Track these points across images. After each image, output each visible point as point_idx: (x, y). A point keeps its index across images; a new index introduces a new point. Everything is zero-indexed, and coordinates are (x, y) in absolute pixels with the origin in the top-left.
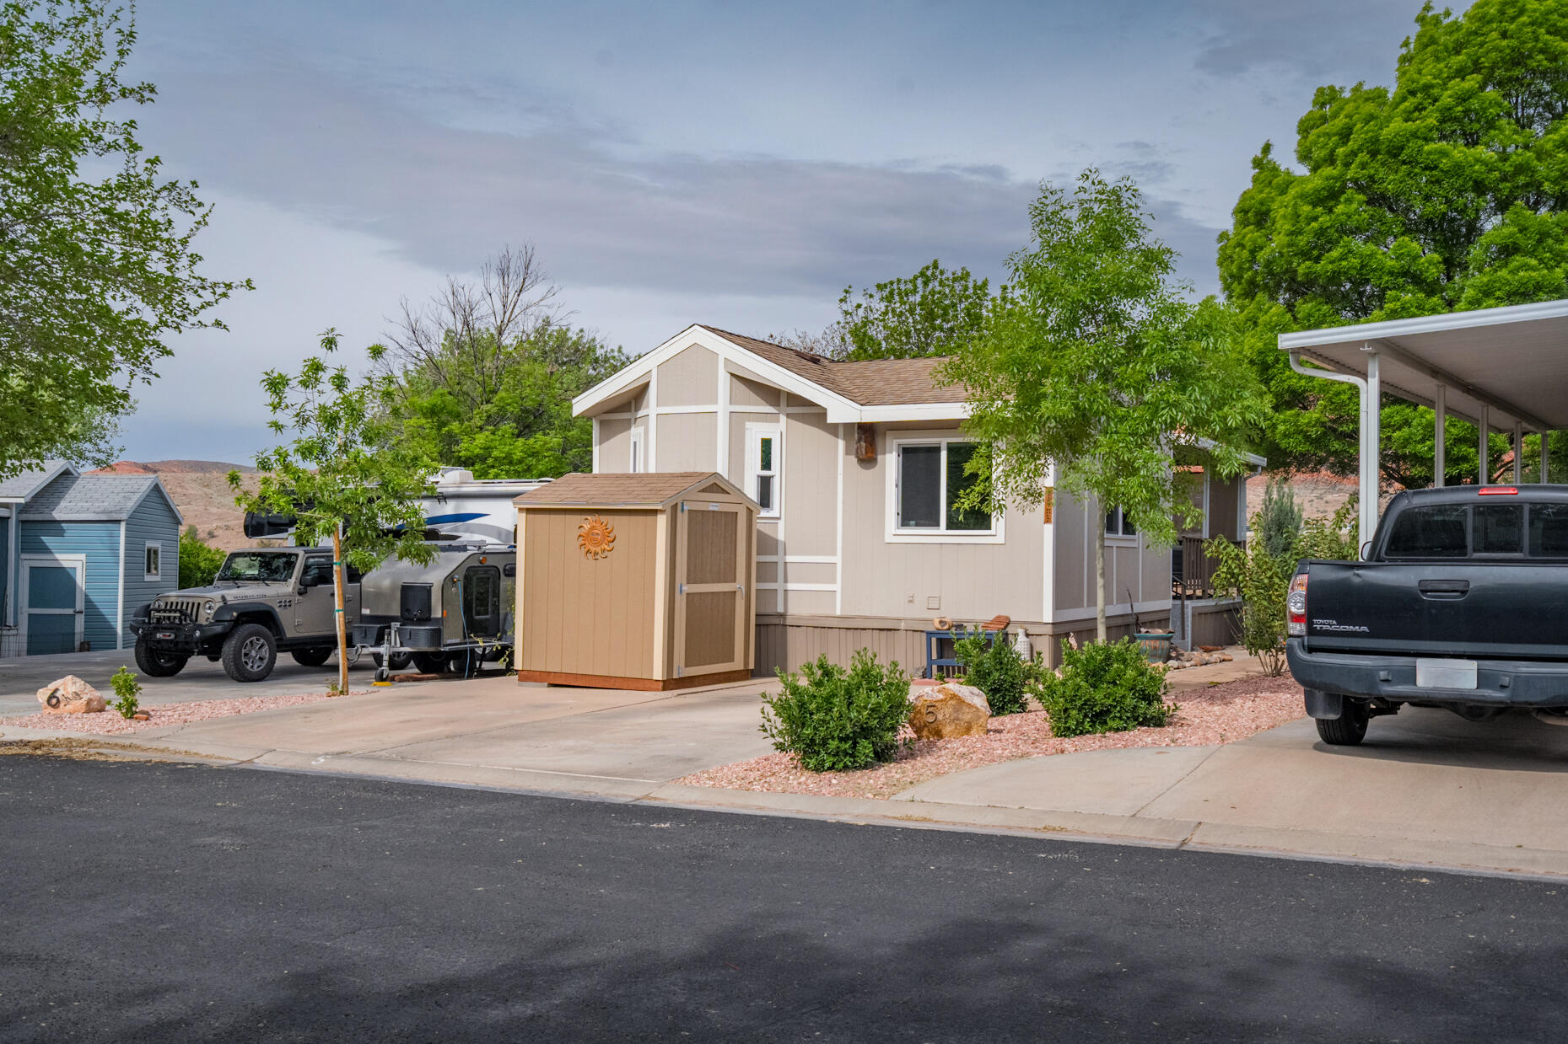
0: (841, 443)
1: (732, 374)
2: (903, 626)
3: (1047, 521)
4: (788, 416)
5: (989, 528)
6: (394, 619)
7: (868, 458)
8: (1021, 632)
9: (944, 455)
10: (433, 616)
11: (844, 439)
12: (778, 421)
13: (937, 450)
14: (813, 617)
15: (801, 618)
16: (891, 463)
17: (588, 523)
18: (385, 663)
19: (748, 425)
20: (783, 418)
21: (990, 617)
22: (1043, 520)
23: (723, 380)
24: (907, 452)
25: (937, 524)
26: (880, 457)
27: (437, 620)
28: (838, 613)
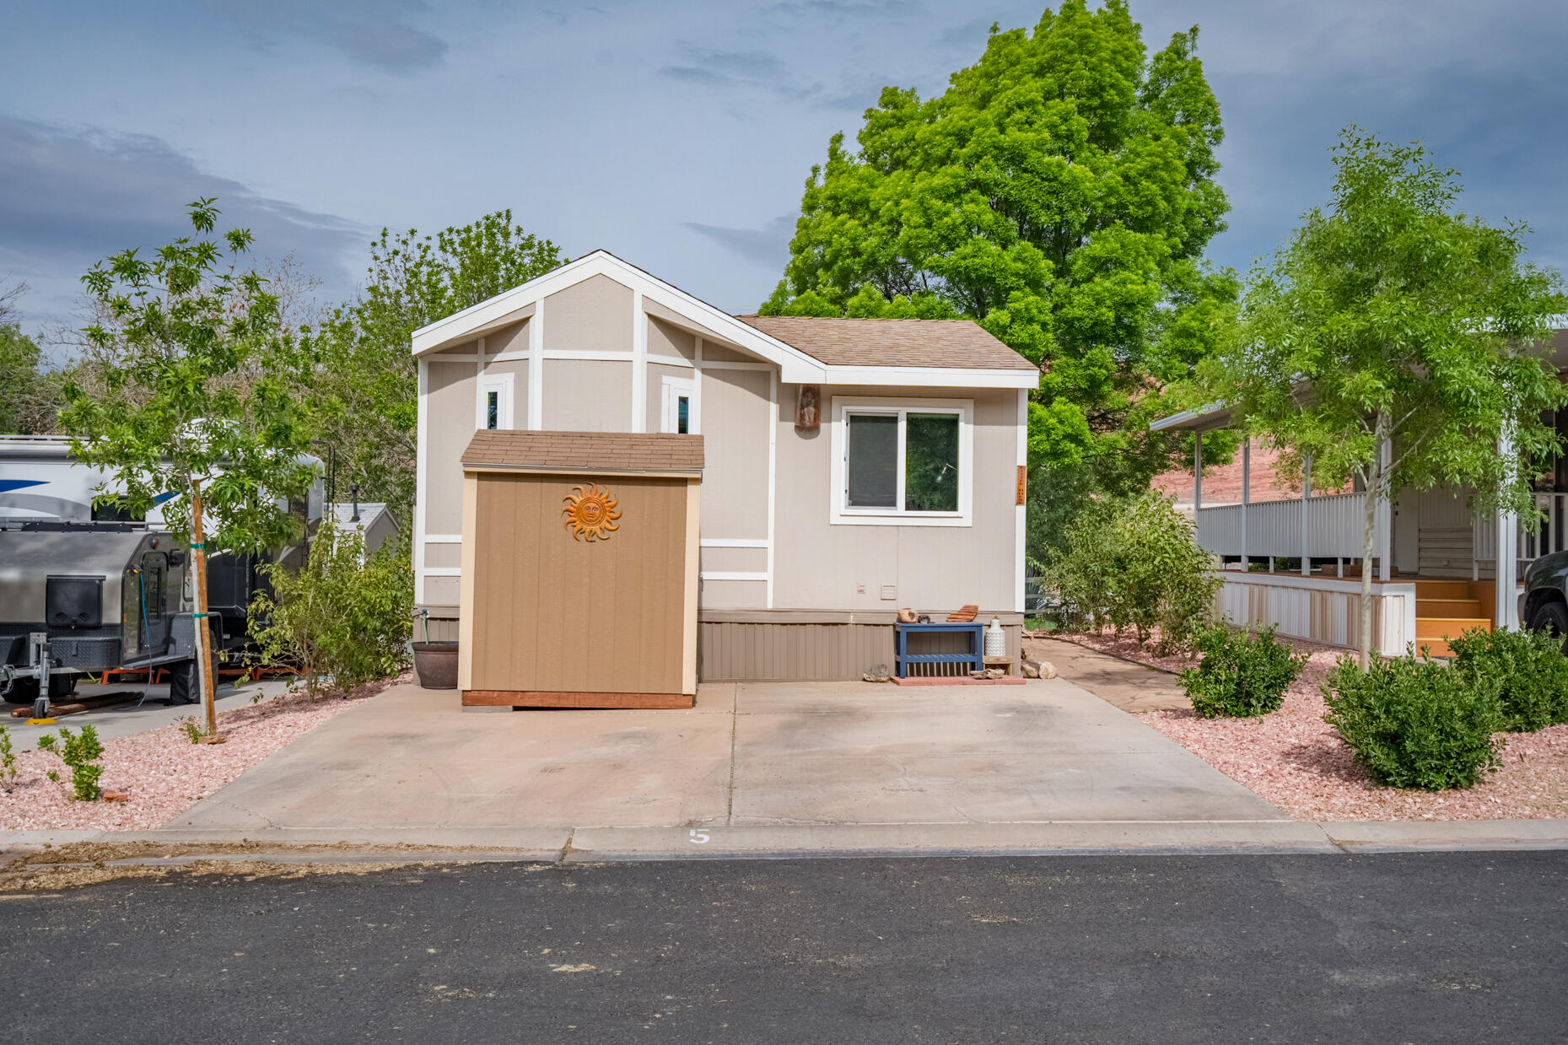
0: (774, 408)
1: (650, 316)
2: (851, 619)
3: (1019, 502)
4: (704, 371)
5: (954, 508)
6: (36, 628)
7: (808, 429)
8: (996, 624)
9: (902, 427)
10: (104, 621)
11: (778, 402)
12: (692, 377)
13: (894, 420)
14: (738, 612)
15: (722, 613)
16: (837, 433)
17: (581, 494)
18: (44, 692)
19: (666, 379)
20: (698, 373)
21: (957, 607)
22: (1014, 502)
23: (641, 325)
24: (854, 419)
25: (892, 503)
26: (823, 426)
27: (112, 628)
28: (770, 606)
